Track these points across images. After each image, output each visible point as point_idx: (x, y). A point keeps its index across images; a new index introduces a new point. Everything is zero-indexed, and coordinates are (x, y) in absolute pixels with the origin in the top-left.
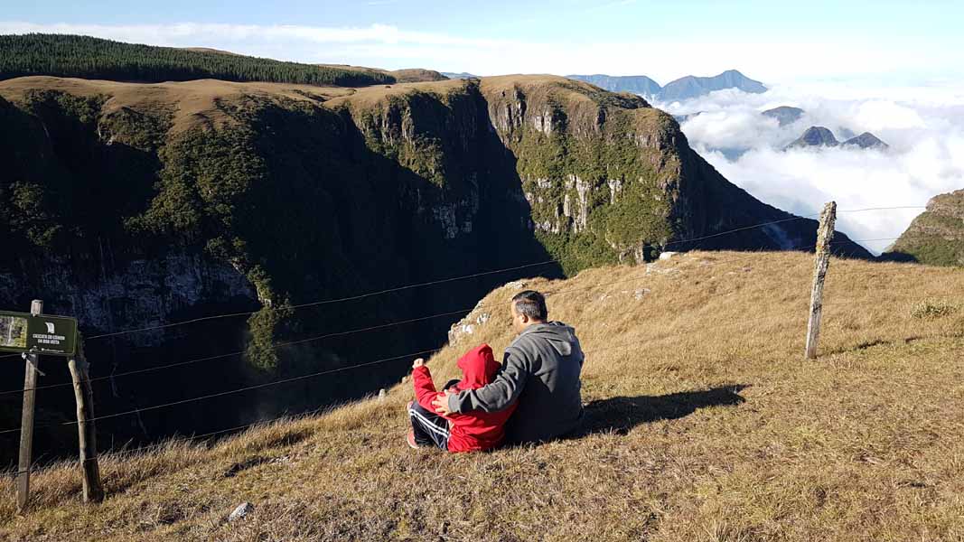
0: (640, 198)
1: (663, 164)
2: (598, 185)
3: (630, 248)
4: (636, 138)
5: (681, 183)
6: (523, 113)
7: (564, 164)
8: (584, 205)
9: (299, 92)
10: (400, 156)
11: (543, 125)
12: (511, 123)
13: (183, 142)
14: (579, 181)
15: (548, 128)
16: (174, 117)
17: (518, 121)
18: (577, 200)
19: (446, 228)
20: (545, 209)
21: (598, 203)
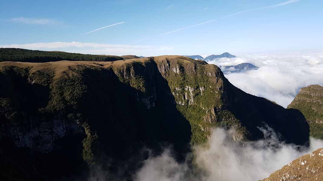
0: (211, 93)
1: (217, 81)
2: (196, 89)
3: (209, 109)
4: (207, 73)
5: (224, 87)
6: (169, 68)
7: (184, 83)
8: (192, 95)
9: (95, 63)
10: (130, 83)
11: (176, 70)
12: (165, 70)
13: (59, 81)
14: (190, 88)
15: (178, 71)
16: (55, 73)
17: (168, 70)
18: (190, 94)
19: (147, 105)
20: (179, 97)
21: (197, 95)
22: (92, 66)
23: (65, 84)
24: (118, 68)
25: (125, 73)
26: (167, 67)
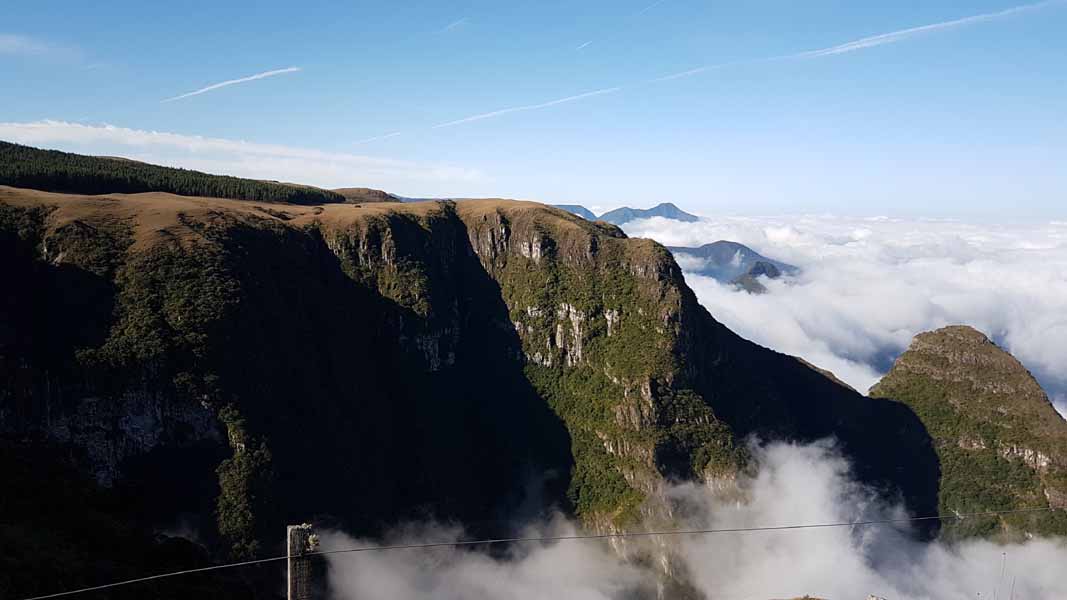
0: (641, 330)
1: (663, 295)
2: (594, 315)
3: (635, 383)
4: (631, 267)
6: (507, 238)
7: (555, 293)
8: (579, 336)
9: (260, 209)
10: (379, 280)
11: (531, 250)
12: (494, 248)
14: (573, 310)
15: (537, 254)
16: (134, 233)
17: (502, 246)
18: (571, 330)
19: (430, 359)
20: (535, 340)
21: (594, 334)
22: (254, 217)
23: (167, 272)
24: (339, 231)
25: (363, 249)
26: (502, 238)
